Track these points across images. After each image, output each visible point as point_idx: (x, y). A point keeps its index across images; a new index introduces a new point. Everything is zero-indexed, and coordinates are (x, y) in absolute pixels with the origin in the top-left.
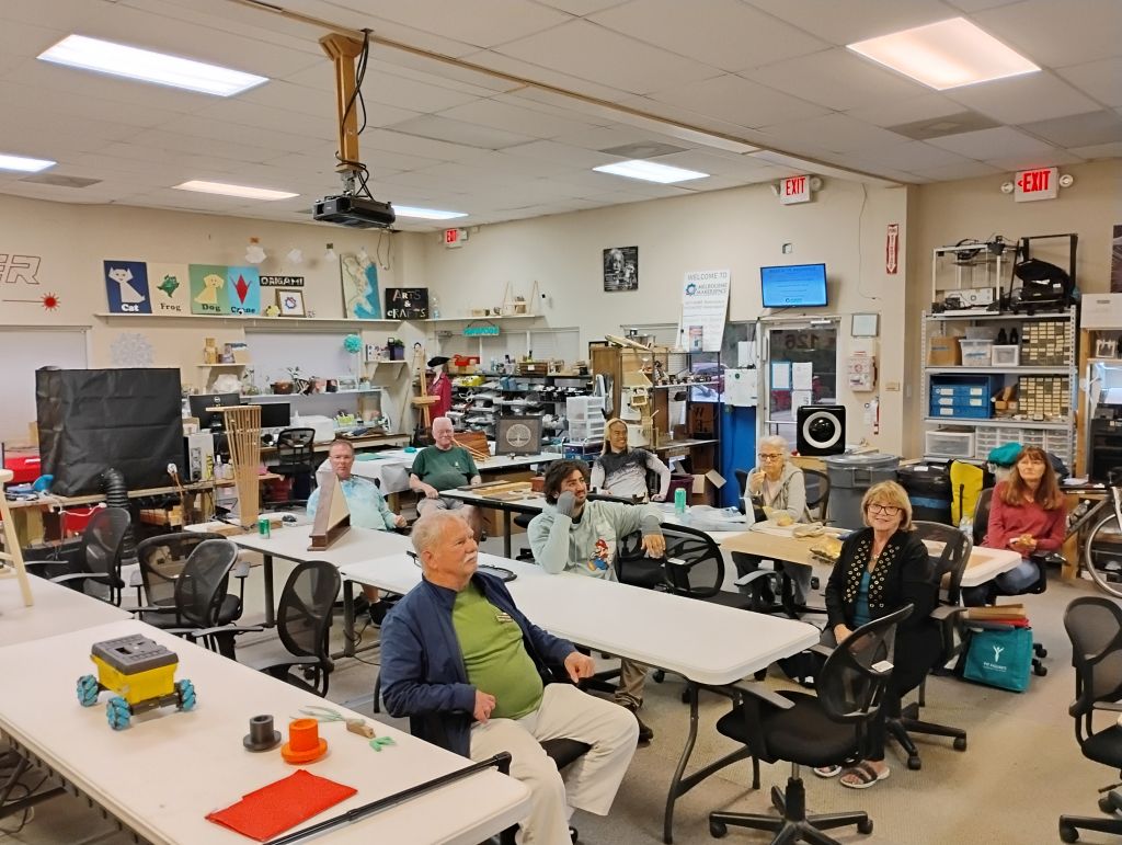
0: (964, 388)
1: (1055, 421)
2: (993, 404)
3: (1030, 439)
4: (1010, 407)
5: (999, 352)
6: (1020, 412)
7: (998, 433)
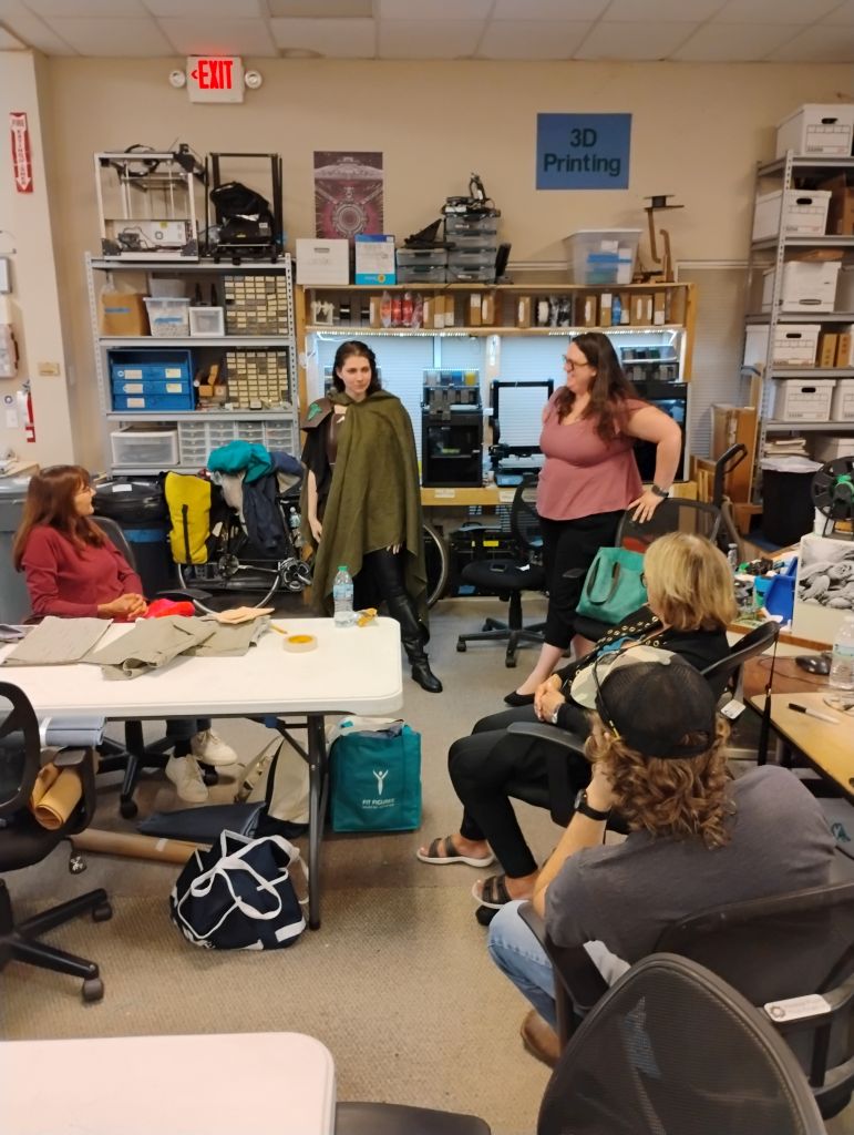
0: (156, 369)
1: (277, 409)
2: (196, 389)
3: (247, 434)
4: (217, 393)
5: (198, 316)
6: (230, 399)
7: (207, 429)
